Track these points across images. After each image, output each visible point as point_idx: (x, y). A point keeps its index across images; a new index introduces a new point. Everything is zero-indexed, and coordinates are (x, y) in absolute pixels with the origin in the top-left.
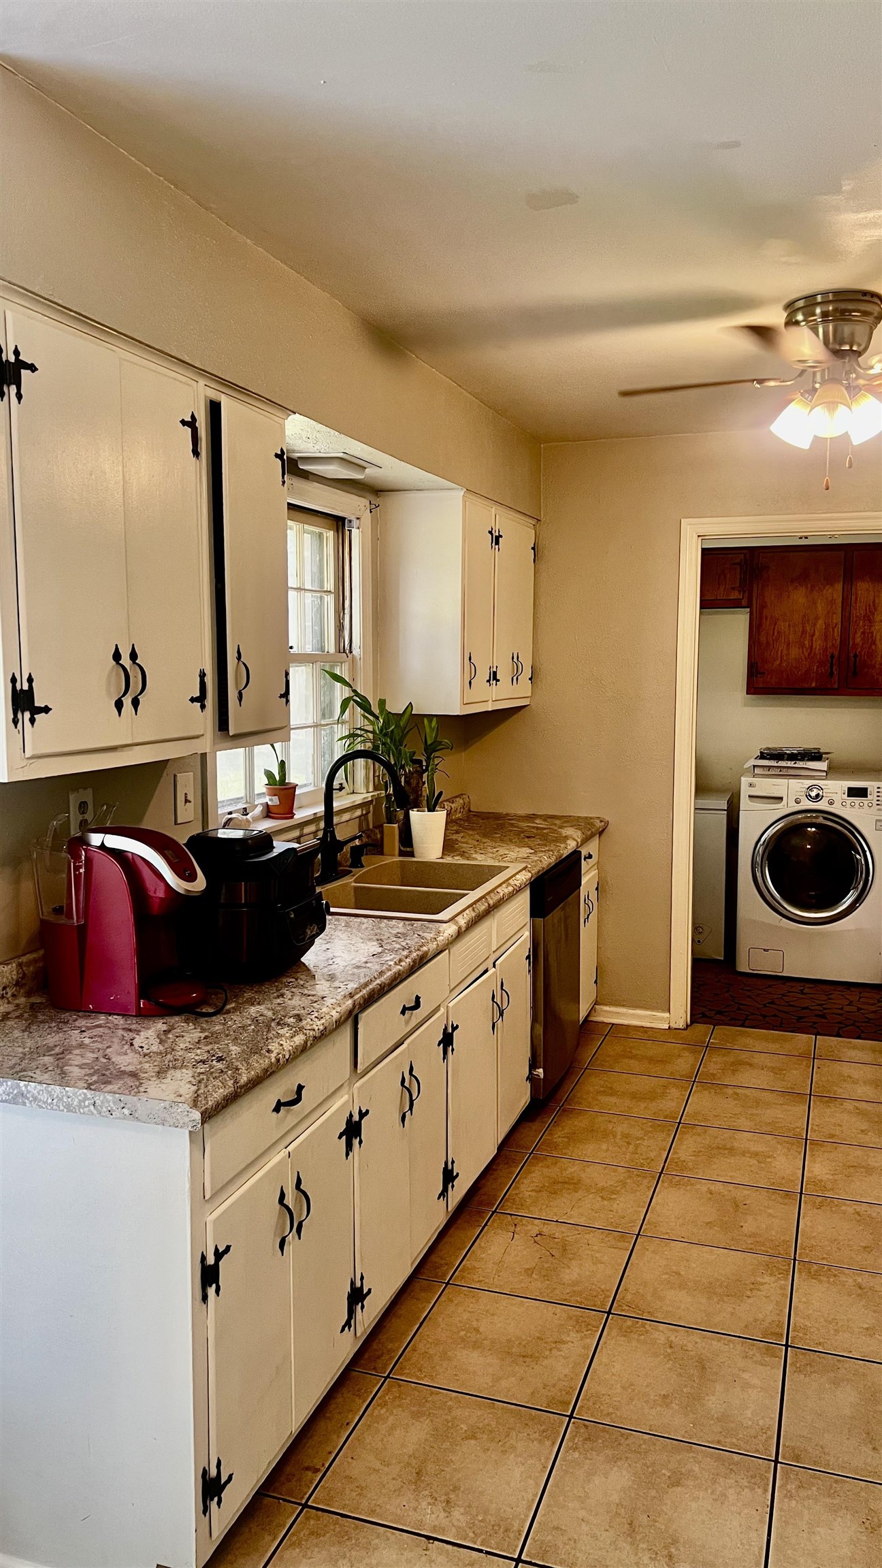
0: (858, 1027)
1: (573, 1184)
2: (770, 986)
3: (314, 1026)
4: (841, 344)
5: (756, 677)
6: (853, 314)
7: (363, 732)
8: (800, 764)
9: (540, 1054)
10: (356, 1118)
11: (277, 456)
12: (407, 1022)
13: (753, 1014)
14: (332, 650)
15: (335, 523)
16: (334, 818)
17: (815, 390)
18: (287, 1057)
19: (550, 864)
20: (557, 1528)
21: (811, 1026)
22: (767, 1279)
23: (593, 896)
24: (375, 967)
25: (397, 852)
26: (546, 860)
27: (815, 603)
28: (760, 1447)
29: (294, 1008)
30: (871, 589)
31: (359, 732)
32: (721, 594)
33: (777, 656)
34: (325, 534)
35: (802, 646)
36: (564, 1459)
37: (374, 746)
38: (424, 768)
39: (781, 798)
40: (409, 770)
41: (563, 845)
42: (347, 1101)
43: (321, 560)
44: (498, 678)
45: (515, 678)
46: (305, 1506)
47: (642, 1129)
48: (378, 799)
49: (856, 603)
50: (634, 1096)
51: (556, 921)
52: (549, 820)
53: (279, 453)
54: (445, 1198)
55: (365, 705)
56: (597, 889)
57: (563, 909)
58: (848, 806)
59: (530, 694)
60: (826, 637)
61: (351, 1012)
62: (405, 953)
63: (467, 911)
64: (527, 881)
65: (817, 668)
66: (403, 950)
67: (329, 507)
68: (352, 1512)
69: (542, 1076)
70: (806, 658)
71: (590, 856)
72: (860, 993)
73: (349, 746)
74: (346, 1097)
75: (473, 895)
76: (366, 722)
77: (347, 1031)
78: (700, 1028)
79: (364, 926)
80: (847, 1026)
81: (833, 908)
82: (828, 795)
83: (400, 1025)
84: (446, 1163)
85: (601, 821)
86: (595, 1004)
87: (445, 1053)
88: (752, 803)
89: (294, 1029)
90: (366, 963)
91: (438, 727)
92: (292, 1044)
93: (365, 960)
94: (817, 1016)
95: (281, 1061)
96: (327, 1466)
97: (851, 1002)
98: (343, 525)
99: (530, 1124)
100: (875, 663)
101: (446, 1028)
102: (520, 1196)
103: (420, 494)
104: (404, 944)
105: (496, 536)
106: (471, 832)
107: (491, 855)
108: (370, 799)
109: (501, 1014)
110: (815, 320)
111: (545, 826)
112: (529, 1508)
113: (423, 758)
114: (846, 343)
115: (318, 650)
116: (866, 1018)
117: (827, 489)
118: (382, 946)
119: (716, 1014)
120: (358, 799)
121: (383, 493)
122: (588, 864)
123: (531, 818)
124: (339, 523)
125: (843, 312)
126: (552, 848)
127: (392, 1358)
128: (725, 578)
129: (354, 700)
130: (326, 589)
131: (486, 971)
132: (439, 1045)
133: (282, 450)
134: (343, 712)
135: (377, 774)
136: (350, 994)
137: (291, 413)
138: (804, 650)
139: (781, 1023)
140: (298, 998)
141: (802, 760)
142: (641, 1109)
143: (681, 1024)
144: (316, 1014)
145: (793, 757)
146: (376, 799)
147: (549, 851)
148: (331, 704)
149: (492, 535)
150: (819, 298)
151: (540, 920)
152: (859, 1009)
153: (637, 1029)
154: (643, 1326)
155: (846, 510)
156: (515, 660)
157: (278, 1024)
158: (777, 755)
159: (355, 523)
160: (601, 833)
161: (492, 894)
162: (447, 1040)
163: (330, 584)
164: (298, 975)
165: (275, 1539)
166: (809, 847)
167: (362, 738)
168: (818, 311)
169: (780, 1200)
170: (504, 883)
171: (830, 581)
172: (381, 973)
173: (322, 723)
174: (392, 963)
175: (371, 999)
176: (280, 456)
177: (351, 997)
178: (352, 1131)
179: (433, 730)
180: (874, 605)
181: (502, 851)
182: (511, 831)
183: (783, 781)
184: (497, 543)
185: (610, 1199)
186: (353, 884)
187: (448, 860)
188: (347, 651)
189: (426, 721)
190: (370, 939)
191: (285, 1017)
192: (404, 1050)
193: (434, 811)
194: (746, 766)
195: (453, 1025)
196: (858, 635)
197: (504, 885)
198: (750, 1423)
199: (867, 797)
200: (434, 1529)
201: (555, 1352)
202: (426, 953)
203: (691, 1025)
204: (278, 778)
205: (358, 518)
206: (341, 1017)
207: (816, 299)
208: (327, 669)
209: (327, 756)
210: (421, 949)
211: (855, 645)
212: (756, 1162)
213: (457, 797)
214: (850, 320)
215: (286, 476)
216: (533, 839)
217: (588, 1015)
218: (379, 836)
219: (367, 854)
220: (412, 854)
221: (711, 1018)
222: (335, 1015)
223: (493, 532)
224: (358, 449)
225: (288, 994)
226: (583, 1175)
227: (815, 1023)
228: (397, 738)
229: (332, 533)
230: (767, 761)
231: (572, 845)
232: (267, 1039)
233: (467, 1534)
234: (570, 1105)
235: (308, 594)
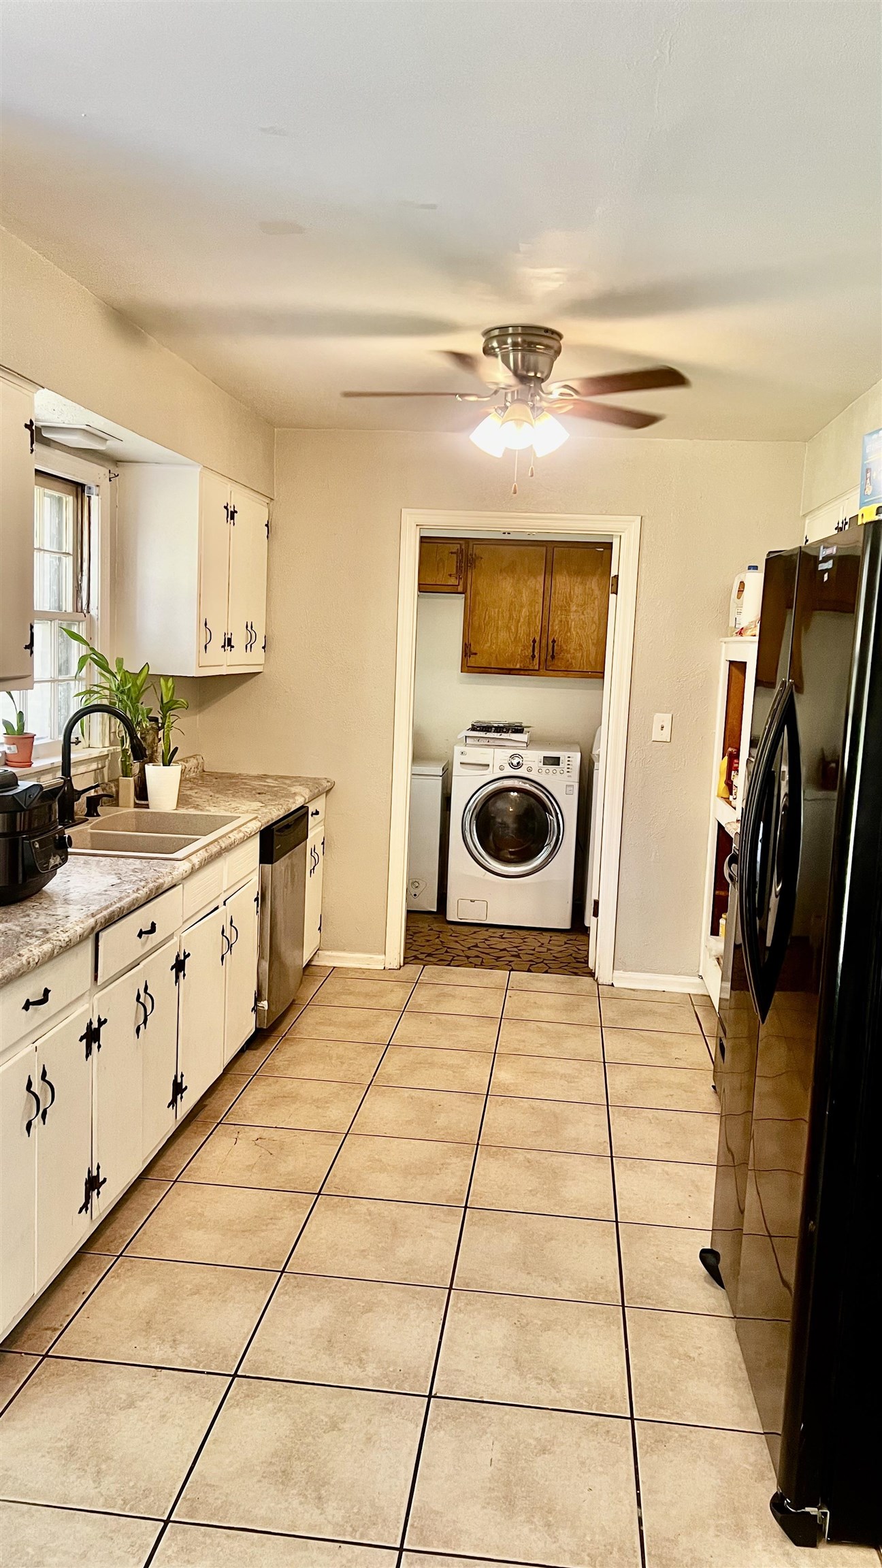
0: (546, 964)
1: (291, 1097)
2: (475, 933)
3: (60, 938)
4: (528, 371)
5: (470, 656)
6: (538, 346)
7: (99, 689)
8: (504, 736)
9: (265, 989)
10: (95, 1025)
11: (26, 426)
12: (144, 944)
13: (458, 956)
14: (70, 609)
15: (74, 488)
16: (72, 769)
17: (507, 407)
18: (37, 961)
19: (279, 816)
20: (268, 1350)
21: (507, 964)
22: (454, 1160)
23: (319, 849)
24: (115, 893)
25: (132, 804)
26: (275, 812)
27: (521, 593)
28: (438, 1280)
29: (40, 925)
30: (568, 582)
31: (96, 689)
32: (441, 579)
33: (488, 639)
34: (64, 499)
35: (509, 629)
36: (276, 1302)
37: (110, 702)
38: (160, 725)
39: (489, 765)
40: (146, 726)
41: (291, 801)
42: (87, 1011)
43: (60, 523)
44: (232, 644)
45: (249, 646)
46: (46, 1356)
47: (356, 1051)
48: (114, 754)
49: (555, 594)
50: (349, 1025)
51: (283, 868)
52: (279, 780)
53: (29, 423)
54: (175, 1107)
55: (103, 664)
56: (323, 843)
57: (290, 857)
58: (544, 772)
59: (263, 662)
60: (529, 623)
61: (93, 929)
62: (143, 883)
63: (200, 852)
64: (257, 829)
65: (522, 650)
66: (141, 881)
67: (70, 474)
68: (88, 1356)
69: (266, 1008)
70: (512, 642)
71: (317, 813)
72: (551, 937)
73: (86, 701)
74: (87, 1006)
75: (204, 840)
76: (103, 680)
77: (89, 946)
78: (413, 969)
79: (102, 864)
80: (537, 963)
81: (530, 862)
82: (528, 763)
83: (138, 947)
84: (176, 1077)
85: (328, 782)
86: (318, 950)
87: (177, 977)
88: (463, 770)
89: (42, 940)
90: (106, 891)
91: (174, 687)
92: (41, 950)
93: (105, 889)
94: (513, 956)
95: (31, 963)
96: (65, 1325)
97: (543, 944)
98: (83, 491)
99: (254, 1051)
100: (570, 648)
101: (178, 956)
102: (244, 1109)
103: (158, 467)
104: (141, 877)
105: (231, 512)
106: (204, 789)
107: (223, 807)
108: (106, 753)
109: (230, 947)
110: (507, 348)
111: (276, 785)
112: (245, 1338)
113: (159, 716)
114: (532, 371)
115: (55, 609)
116: (554, 956)
117: (515, 493)
118: (120, 879)
119: (426, 957)
120: (95, 753)
121: (120, 463)
122: (315, 819)
123: (264, 777)
124: (79, 489)
125: (530, 344)
126: (281, 803)
127: (124, 1242)
128: (444, 564)
129: (92, 659)
130: (64, 551)
131: (217, 908)
132: (172, 969)
133: (31, 421)
134: (80, 669)
135: (113, 730)
136: (92, 914)
137: (40, 387)
138: (511, 634)
139: (482, 962)
140: (43, 917)
141: (507, 732)
142: (355, 1035)
143: (395, 965)
144: (62, 929)
145: (499, 729)
146: (111, 754)
147: (278, 804)
148: (67, 661)
149: (228, 510)
150: (510, 330)
151: (268, 867)
152: (549, 950)
153: (356, 970)
154: (348, 1202)
155: (542, 511)
156: (249, 628)
157: (27, 936)
158: (486, 729)
159: (94, 490)
160: (328, 792)
161: (224, 839)
162: (179, 966)
163: (69, 546)
164: (42, 900)
165: (18, 1382)
166: (511, 810)
167: (99, 695)
168: (509, 340)
169: (469, 1100)
170: (235, 829)
171: (532, 573)
172: (120, 899)
173: (60, 678)
174: (131, 891)
175: (111, 921)
176: (29, 426)
177: (93, 917)
178: (92, 1036)
179: (169, 690)
180: (570, 597)
181: (234, 805)
182: (244, 788)
183: (490, 750)
184: (232, 518)
185: (324, 1107)
186: (90, 831)
187: (182, 811)
188: (85, 612)
189: (162, 680)
190: (109, 874)
191: (32, 930)
192: (140, 970)
193: (169, 765)
194: (459, 737)
195: (185, 953)
196: (557, 622)
197: (235, 832)
198: (431, 1264)
199: (559, 765)
200: (163, 1360)
201: (270, 1227)
202: (162, 884)
203: (403, 966)
204: (16, 729)
205: (98, 486)
206: (84, 932)
207: (508, 331)
208: (64, 627)
209: (63, 711)
210: (157, 881)
211: (554, 631)
212: (451, 1072)
213: (191, 757)
214: (535, 351)
215: (34, 445)
216: (264, 795)
217: (311, 961)
218: (114, 790)
219: (102, 806)
220: (147, 806)
221: (422, 959)
222: (79, 931)
223: (229, 507)
224: (99, 422)
225: (34, 914)
226: (301, 1091)
227: (510, 962)
228: (134, 696)
229: (71, 498)
230: (477, 732)
231: (299, 802)
232: (18, 947)
233: (191, 1362)
234: (291, 1035)
235: (47, 555)
